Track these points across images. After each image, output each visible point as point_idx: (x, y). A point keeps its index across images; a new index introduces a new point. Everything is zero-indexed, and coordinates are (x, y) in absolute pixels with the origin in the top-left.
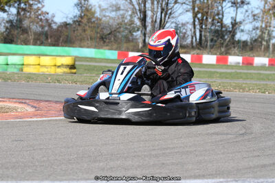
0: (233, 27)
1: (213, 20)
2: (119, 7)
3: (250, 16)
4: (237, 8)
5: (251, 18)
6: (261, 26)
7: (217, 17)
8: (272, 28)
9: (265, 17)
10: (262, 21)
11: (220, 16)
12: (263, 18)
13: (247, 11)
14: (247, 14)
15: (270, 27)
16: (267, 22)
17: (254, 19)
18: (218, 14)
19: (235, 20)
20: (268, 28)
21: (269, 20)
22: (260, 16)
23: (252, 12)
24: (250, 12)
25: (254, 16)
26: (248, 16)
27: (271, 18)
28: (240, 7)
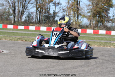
0: (54, 15)
1: (45, 11)
2: (4, 5)
3: (62, 10)
4: (56, 6)
5: (62, 11)
6: (66, 14)
7: (47, 10)
8: (71, 15)
9: (68, 10)
10: (67, 12)
11: (48, 10)
12: (67, 10)
13: (60, 8)
14: (60, 9)
15: (70, 15)
16: (69, 13)
17: (63, 11)
18: (47, 9)
19: (55, 12)
20: (69, 15)
21: (70, 12)
22: (66, 10)
23: (62, 8)
24: (61, 8)
25: (63, 10)
26: (61, 10)
27: (71, 11)
28: (57, 5)
